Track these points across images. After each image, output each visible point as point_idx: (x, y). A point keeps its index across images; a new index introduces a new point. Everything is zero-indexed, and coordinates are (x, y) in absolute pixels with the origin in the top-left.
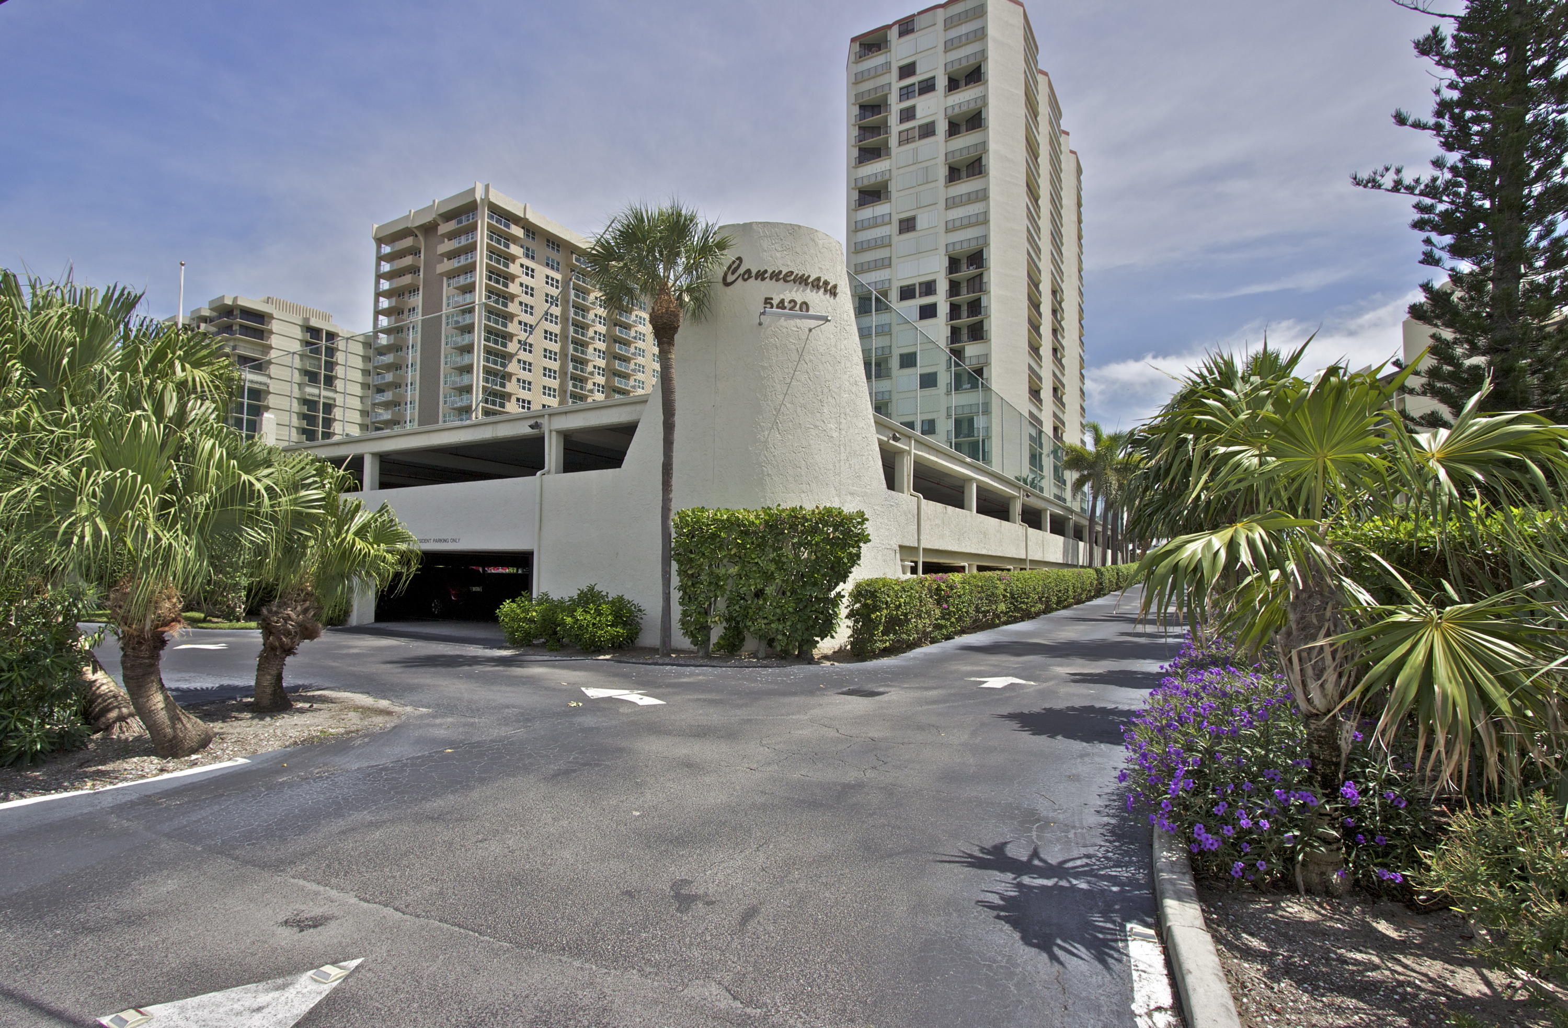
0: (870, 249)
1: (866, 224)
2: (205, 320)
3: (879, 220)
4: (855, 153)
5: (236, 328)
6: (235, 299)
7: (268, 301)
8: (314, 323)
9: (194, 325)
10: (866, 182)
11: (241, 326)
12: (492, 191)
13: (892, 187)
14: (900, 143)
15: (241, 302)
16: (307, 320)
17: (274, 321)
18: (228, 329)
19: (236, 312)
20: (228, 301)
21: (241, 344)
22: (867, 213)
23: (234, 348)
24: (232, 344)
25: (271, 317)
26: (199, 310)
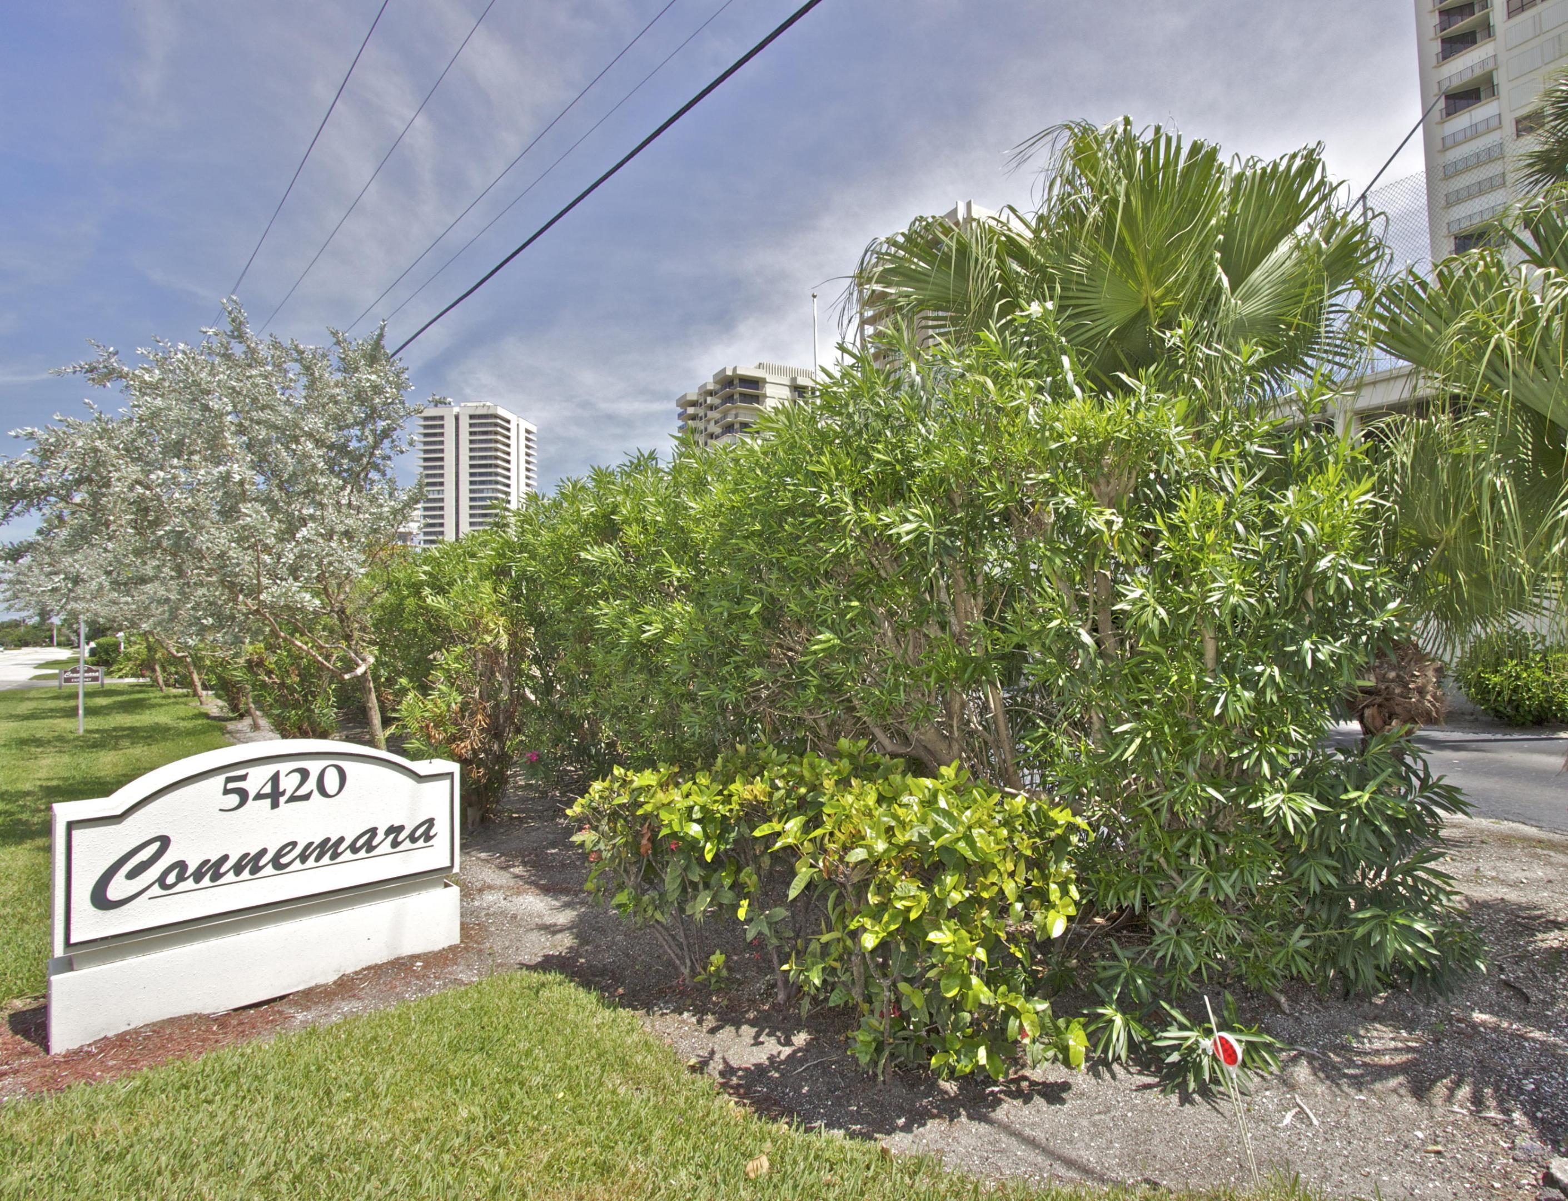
0: (1468, 169)
1: (1460, 137)
2: (711, 393)
3: (1481, 128)
4: (1437, 47)
5: (736, 396)
6: (735, 369)
7: (760, 366)
8: (801, 381)
9: (702, 400)
10: (1456, 82)
11: (741, 394)
12: (974, 208)
13: (1500, 79)
14: (1511, 14)
15: (739, 372)
16: (794, 379)
17: (767, 386)
18: (730, 398)
19: (736, 382)
20: (729, 373)
21: (741, 411)
22: (1463, 121)
23: (736, 416)
24: (734, 412)
25: (764, 381)
26: (705, 385)
